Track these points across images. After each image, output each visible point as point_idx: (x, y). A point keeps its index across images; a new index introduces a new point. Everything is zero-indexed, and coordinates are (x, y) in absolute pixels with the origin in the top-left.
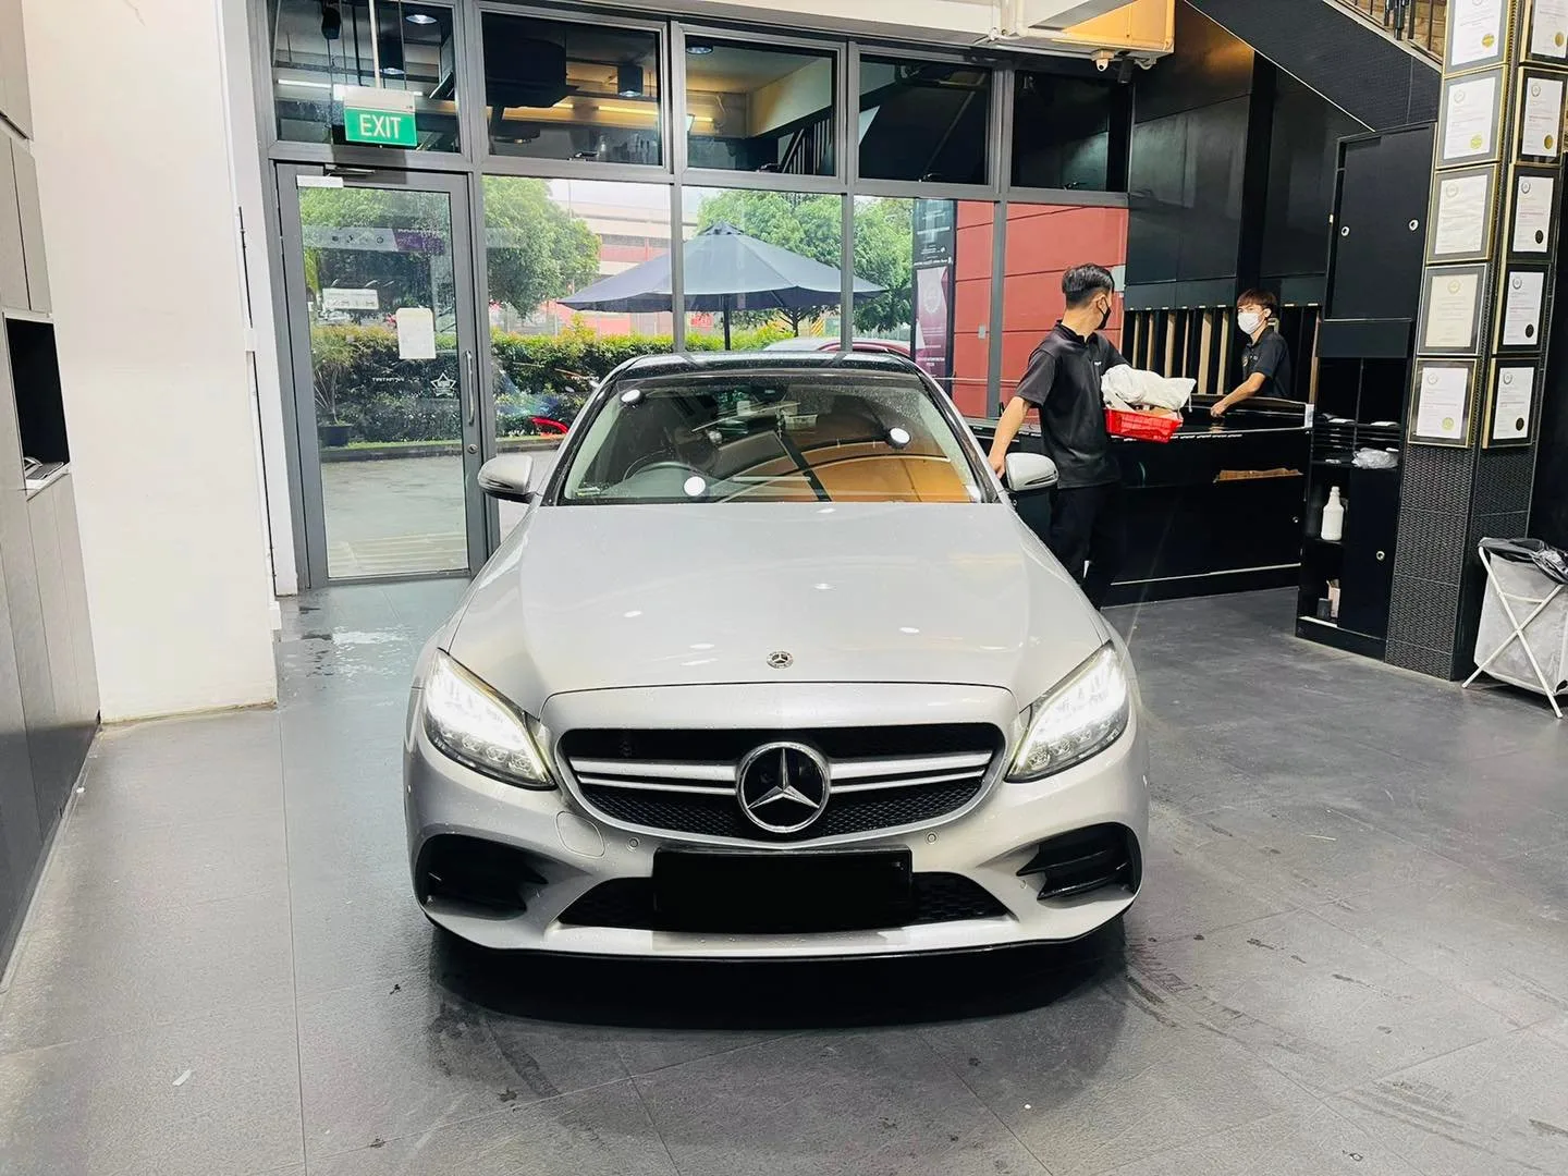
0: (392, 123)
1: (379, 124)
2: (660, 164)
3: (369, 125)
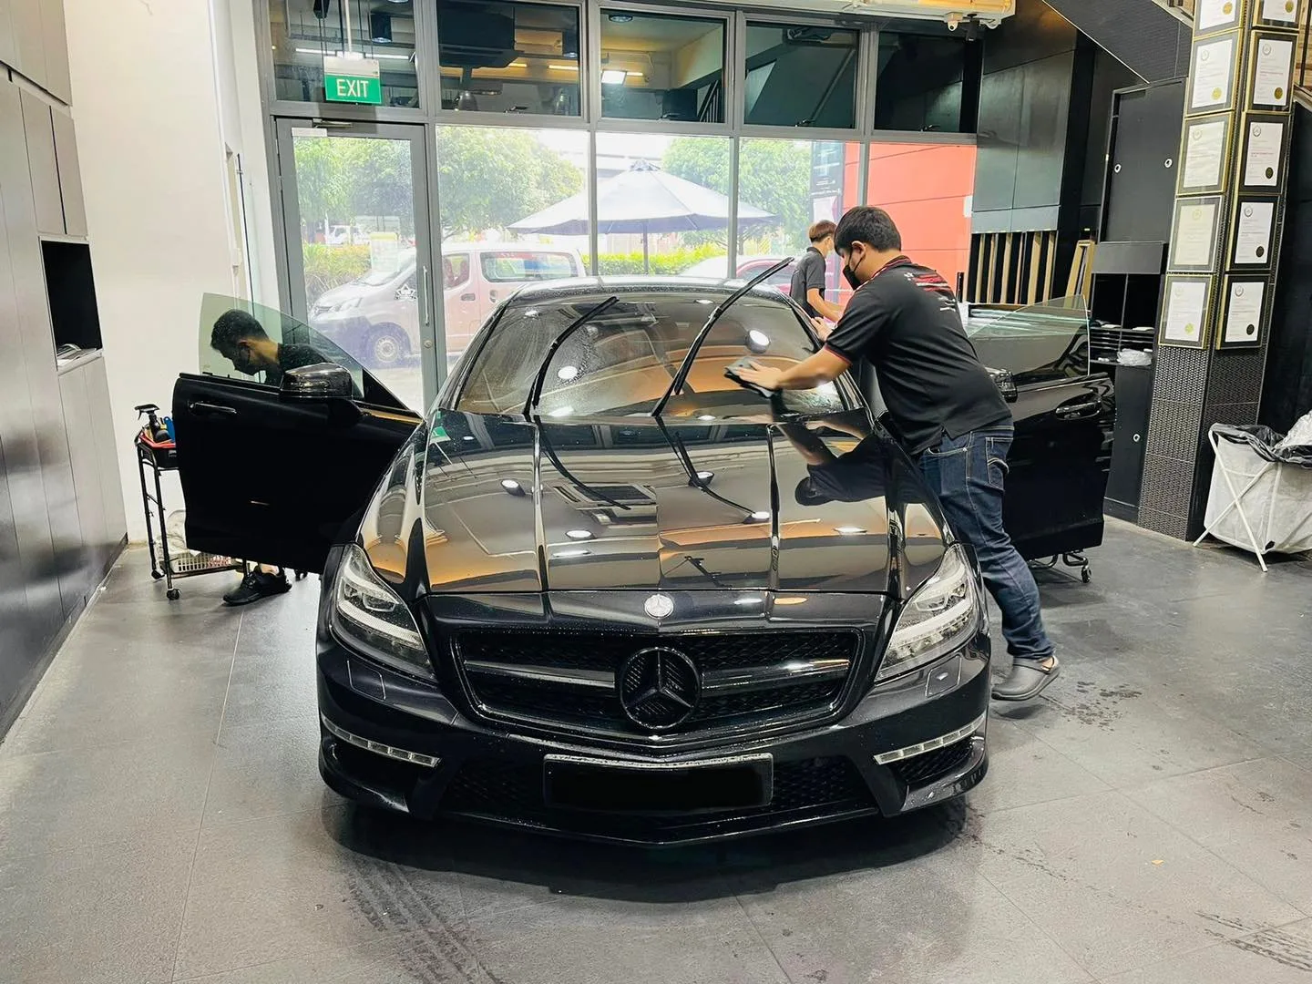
0: (362, 84)
1: (351, 87)
2: (580, 115)
3: (344, 87)
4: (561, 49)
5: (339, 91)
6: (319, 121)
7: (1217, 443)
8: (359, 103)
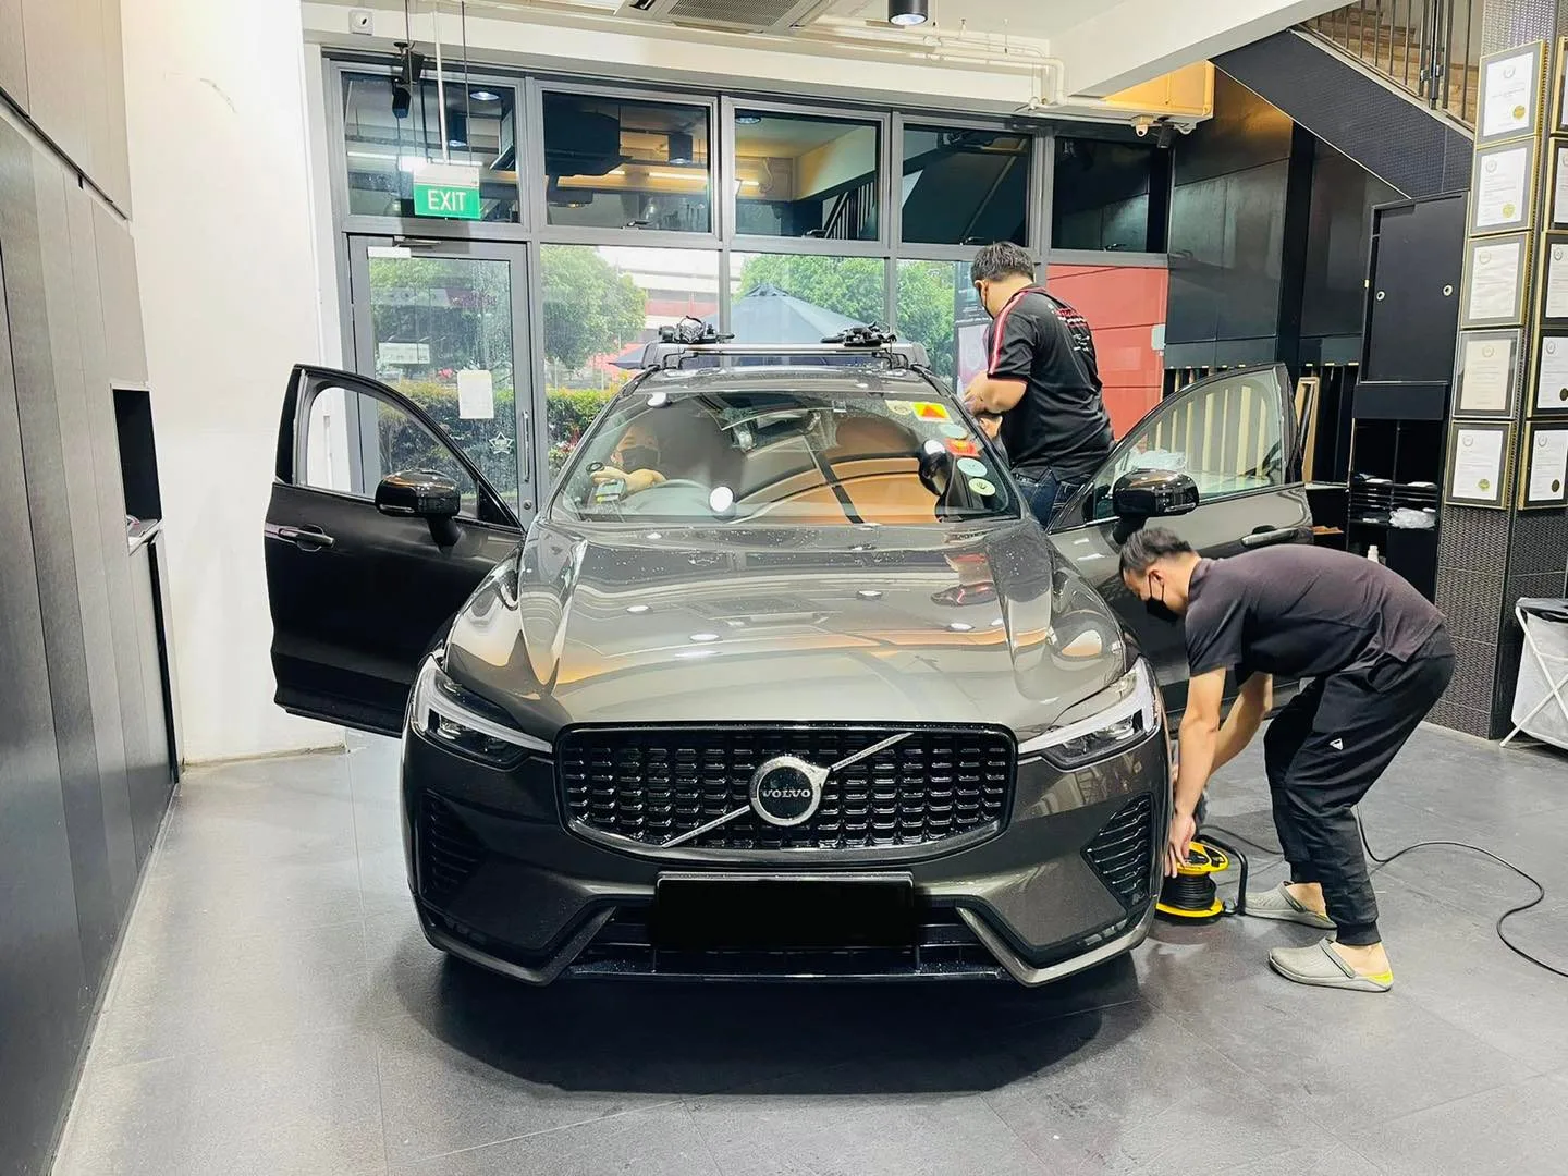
0: (458, 196)
1: (445, 199)
2: (709, 231)
3: (437, 200)
4: (667, 154)
5: (430, 204)
6: (401, 239)
7: (1526, 619)
8: (449, 218)
